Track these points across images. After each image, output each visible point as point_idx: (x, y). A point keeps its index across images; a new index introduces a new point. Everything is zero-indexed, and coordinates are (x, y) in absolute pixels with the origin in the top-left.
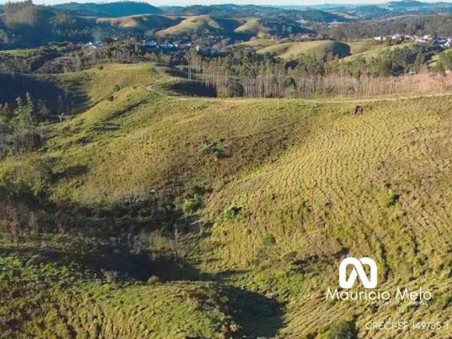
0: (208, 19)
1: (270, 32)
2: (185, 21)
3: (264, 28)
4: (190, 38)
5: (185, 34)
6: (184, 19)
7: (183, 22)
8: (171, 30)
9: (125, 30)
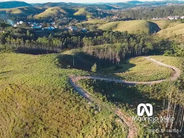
0: (59, 8)
1: (93, 15)
2: (47, 10)
3: (89, 13)
4: (53, 19)
5: (50, 17)
6: (46, 9)
7: (46, 10)
8: (41, 15)
9: (15, 15)
